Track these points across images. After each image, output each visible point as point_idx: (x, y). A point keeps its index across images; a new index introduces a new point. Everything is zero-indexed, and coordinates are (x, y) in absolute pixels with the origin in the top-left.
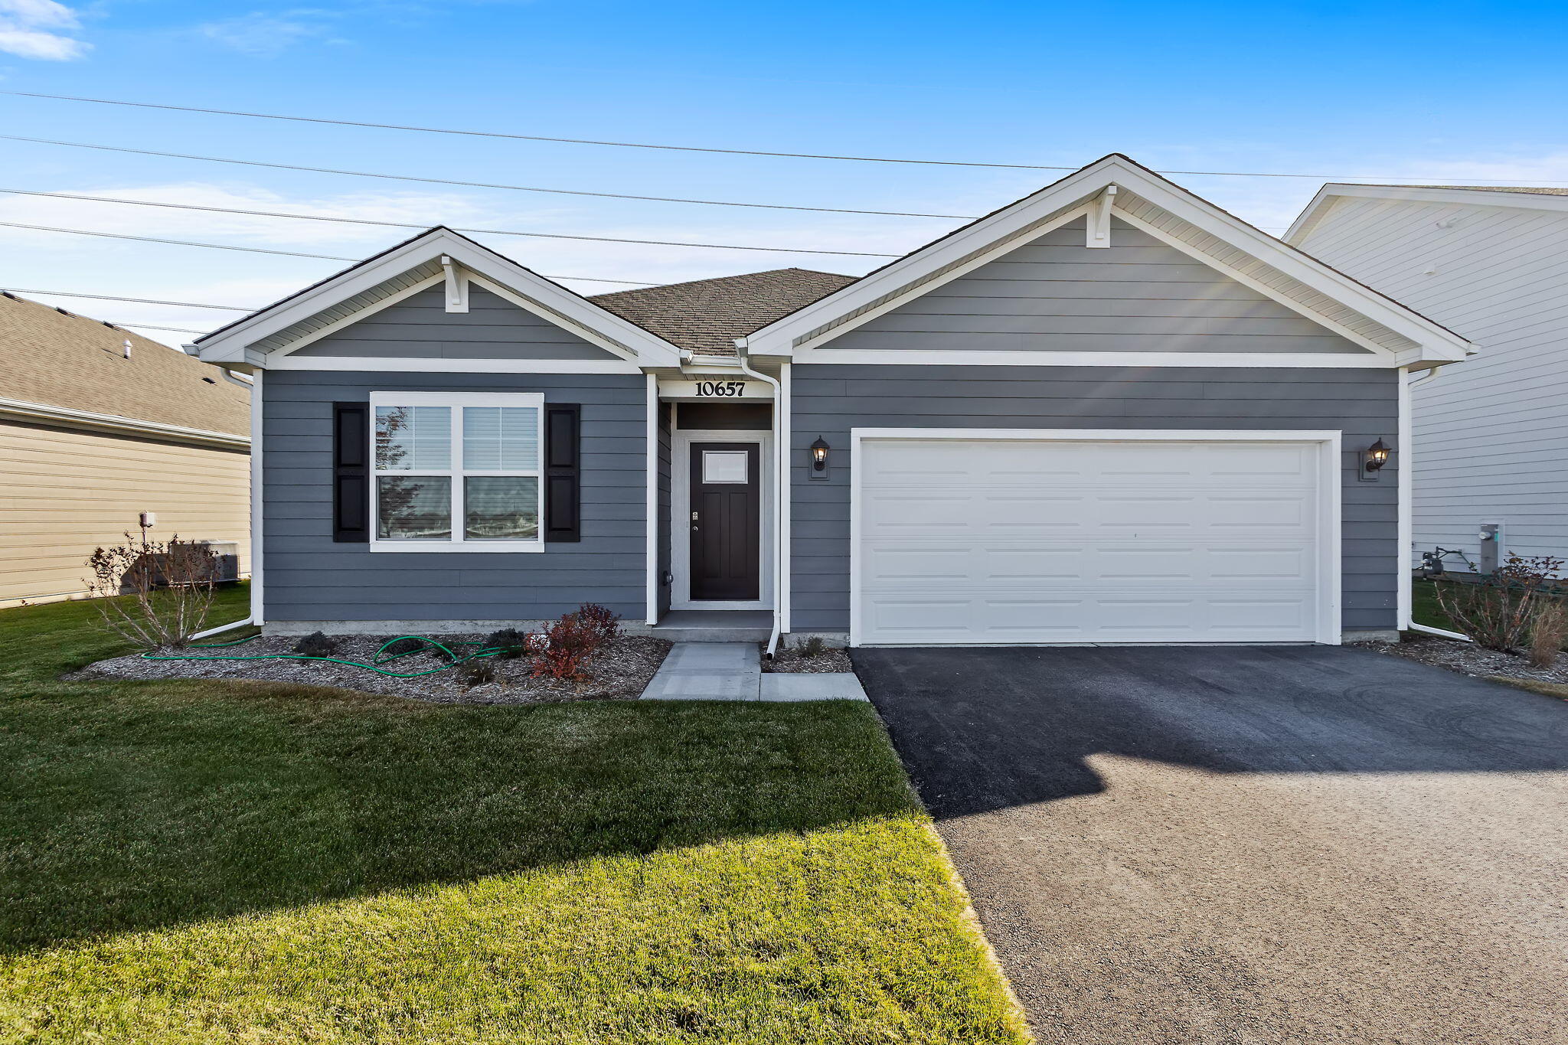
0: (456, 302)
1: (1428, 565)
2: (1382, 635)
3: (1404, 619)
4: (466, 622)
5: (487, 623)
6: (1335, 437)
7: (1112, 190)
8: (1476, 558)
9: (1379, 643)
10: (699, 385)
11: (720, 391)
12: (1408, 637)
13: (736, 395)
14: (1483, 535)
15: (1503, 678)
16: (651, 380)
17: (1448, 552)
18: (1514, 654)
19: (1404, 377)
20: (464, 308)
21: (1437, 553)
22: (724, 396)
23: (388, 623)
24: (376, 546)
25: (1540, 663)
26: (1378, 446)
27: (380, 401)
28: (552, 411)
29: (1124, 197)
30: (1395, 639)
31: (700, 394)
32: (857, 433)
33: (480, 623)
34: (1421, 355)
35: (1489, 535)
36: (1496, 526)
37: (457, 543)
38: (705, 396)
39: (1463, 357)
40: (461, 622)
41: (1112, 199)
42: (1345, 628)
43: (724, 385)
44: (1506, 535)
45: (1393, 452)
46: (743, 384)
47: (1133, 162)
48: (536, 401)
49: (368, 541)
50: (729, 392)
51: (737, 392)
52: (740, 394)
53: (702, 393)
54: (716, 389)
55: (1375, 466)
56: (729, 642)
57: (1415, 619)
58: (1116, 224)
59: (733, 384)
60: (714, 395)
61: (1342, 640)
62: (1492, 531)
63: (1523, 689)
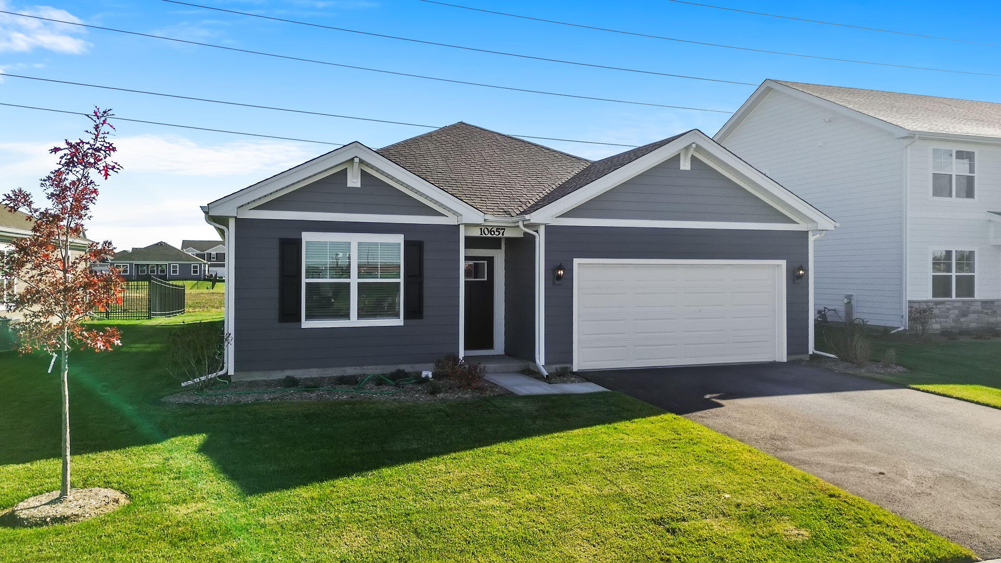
0: (354, 181)
1: (820, 318)
2: (803, 357)
3: (811, 349)
4: (357, 367)
5: (370, 367)
6: (783, 263)
7: (694, 146)
8: (842, 314)
9: (801, 360)
10: (481, 229)
11: (493, 233)
12: (814, 356)
13: (501, 235)
14: (846, 301)
15: (847, 372)
16: (462, 228)
17: (829, 310)
18: (853, 363)
19: (810, 234)
20: (358, 185)
21: (825, 310)
22: (495, 236)
23: (311, 370)
24: (306, 324)
25: (860, 365)
26: (801, 268)
27: (307, 237)
28: (409, 245)
29: (699, 148)
30: (808, 358)
31: (482, 234)
32: (576, 261)
33: (365, 367)
34: (817, 227)
35: (849, 301)
36: (852, 295)
37: (354, 321)
38: (484, 235)
39: (833, 229)
40: (354, 367)
41: (693, 149)
42: (789, 353)
43: (495, 229)
44: (857, 301)
45: (806, 271)
46: (504, 229)
47: (703, 134)
48: (399, 239)
49: (300, 321)
50: (497, 233)
51: (501, 234)
52: (503, 235)
53: (483, 234)
54: (490, 232)
55: (800, 277)
56: (502, 372)
57: (816, 348)
58: (693, 159)
59: (499, 229)
60: (489, 235)
61: (787, 359)
62: (849, 297)
63: (853, 375)
